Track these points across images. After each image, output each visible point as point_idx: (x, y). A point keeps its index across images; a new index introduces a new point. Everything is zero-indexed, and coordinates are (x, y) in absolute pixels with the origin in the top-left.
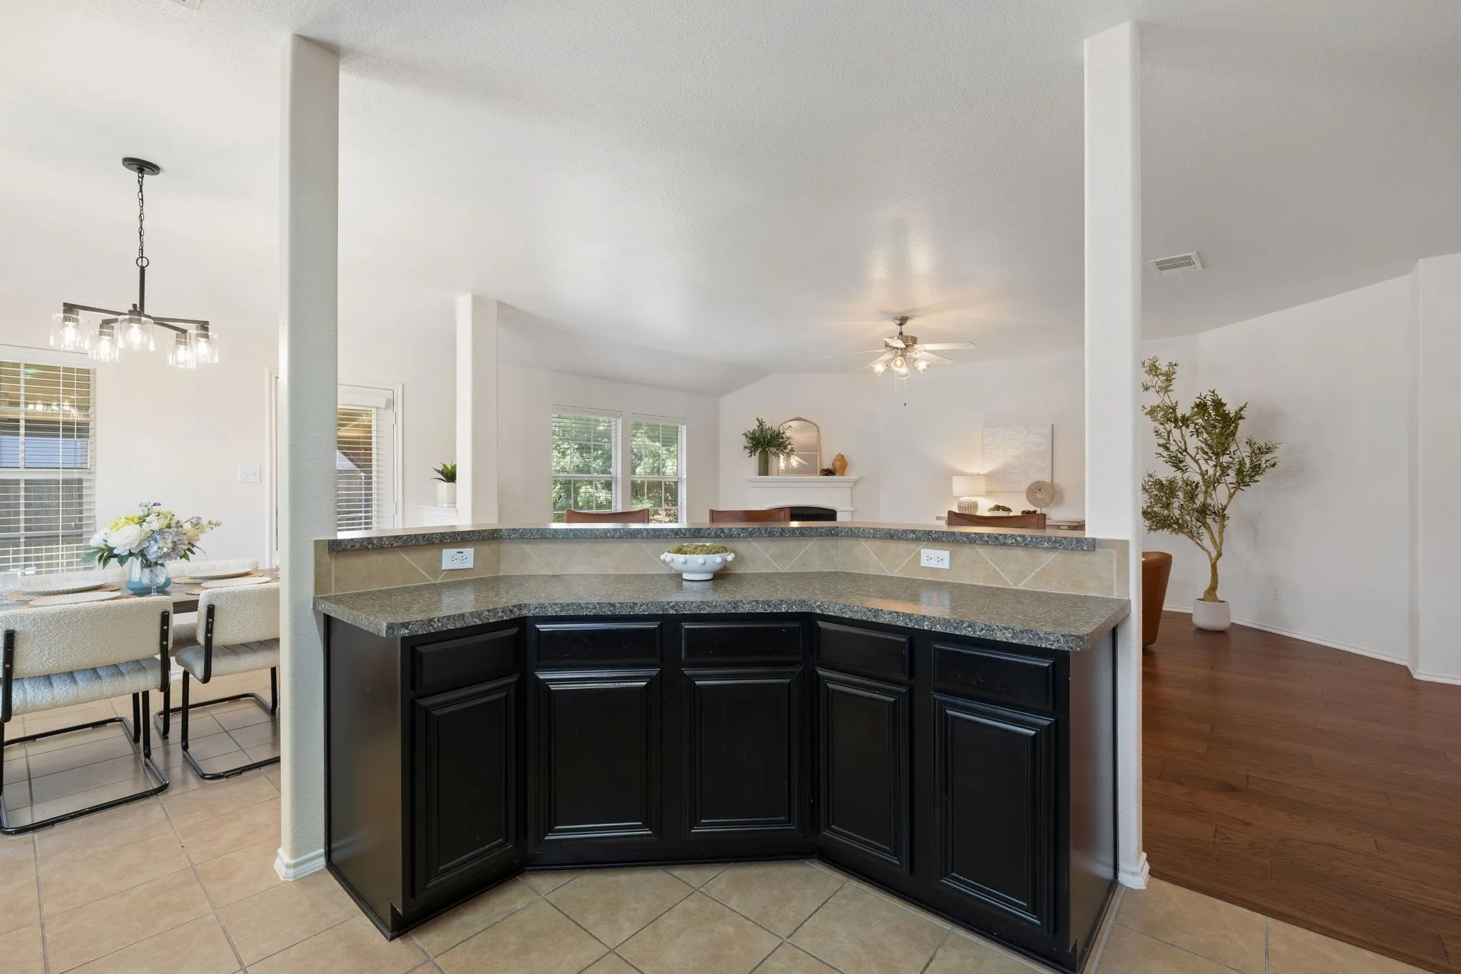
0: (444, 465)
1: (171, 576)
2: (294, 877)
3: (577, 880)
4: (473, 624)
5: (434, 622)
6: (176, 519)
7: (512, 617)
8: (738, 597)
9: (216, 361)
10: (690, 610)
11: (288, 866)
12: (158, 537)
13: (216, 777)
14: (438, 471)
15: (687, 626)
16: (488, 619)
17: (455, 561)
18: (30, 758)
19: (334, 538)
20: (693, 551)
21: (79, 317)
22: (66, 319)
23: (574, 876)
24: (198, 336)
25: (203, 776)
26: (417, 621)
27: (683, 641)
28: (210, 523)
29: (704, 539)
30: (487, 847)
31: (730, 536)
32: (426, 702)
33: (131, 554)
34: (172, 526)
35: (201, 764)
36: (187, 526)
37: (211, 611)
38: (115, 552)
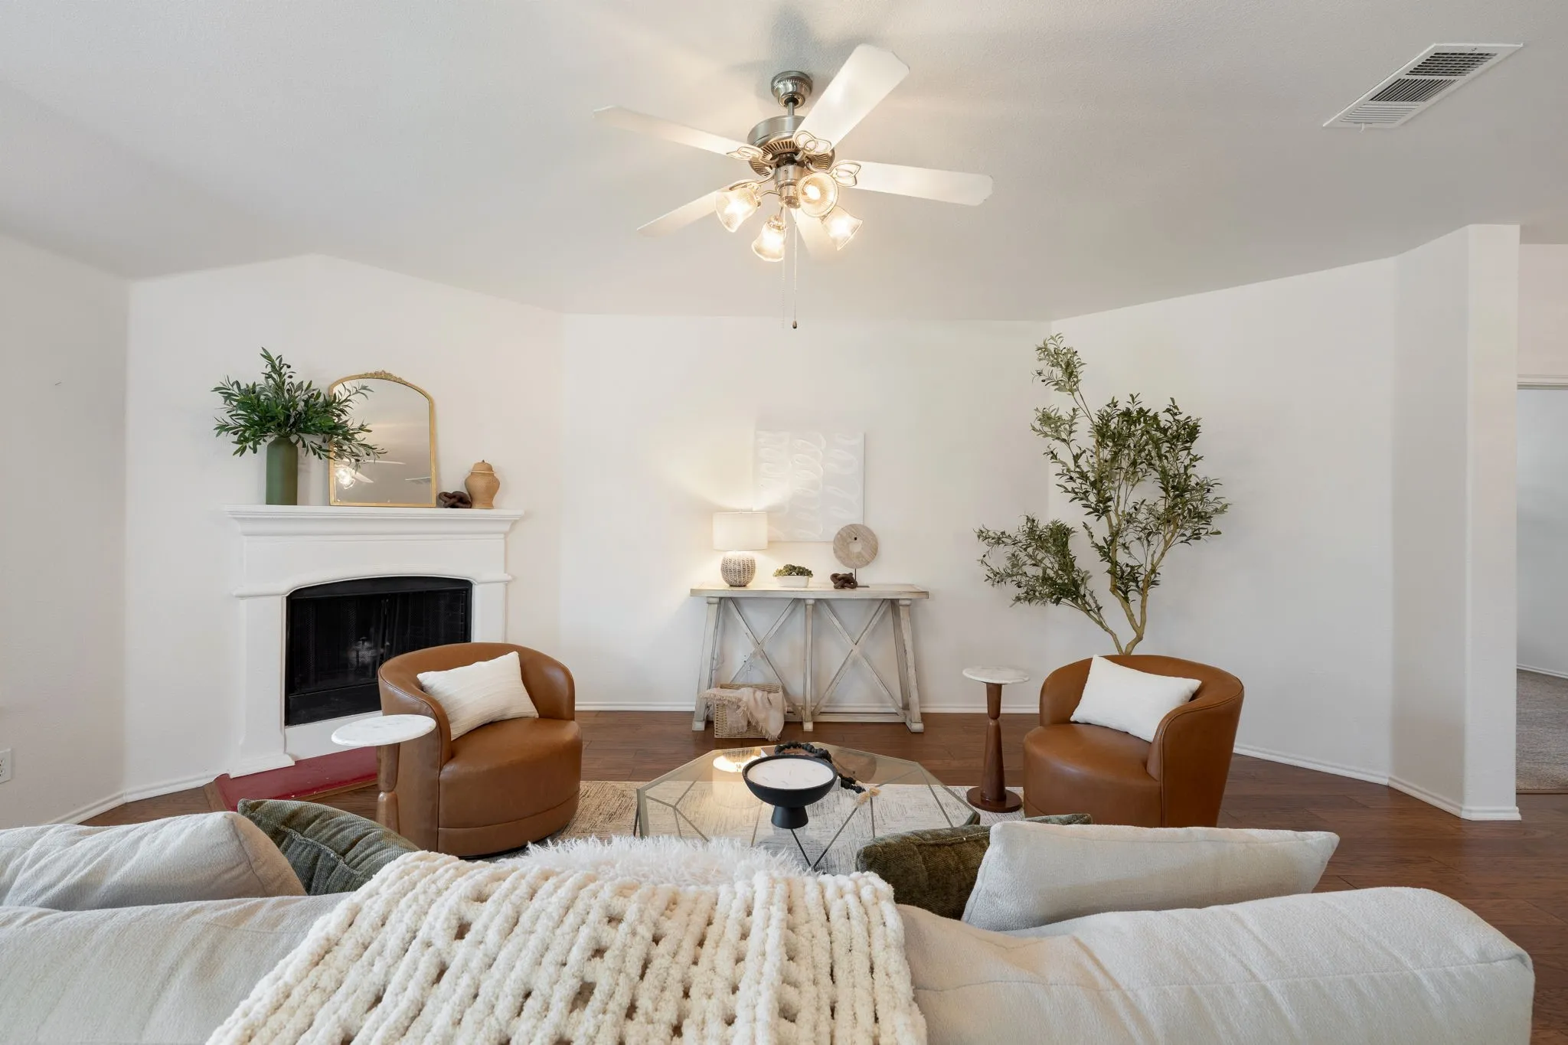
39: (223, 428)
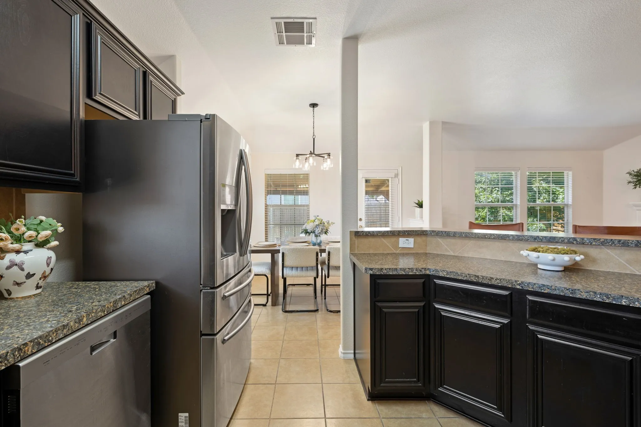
0: (418, 201)
1: (322, 240)
2: (343, 357)
3: (457, 419)
4: (401, 274)
5: (383, 270)
6: (323, 221)
7: (421, 273)
8: (578, 286)
9: (332, 166)
10: (533, 288)
11: (341, 352)
12: (318, 227)
13: (331, 311)
14: (416, 203)
15: (530, 298)
16: (409, 273)
17: (405, 244)
18: (293, 291)
19: (357, 230)
20: (545, 251)
21: (299, 158)
22: (297, 159)
23: (456, 416)
24: (328, 158)
25: (327, 310)
26: (376, 268)
27: (528, 307)
28: (332, 223)
29: (559, 244)
30: (408, 380)
31: (582, 243)
32: (379, 304)
33: (311, 232)
34: (322, 223)
35: (328, 306)
36: (326, 223)
37: (329, 253)
38: (308, 231)
39: (630, 182)
